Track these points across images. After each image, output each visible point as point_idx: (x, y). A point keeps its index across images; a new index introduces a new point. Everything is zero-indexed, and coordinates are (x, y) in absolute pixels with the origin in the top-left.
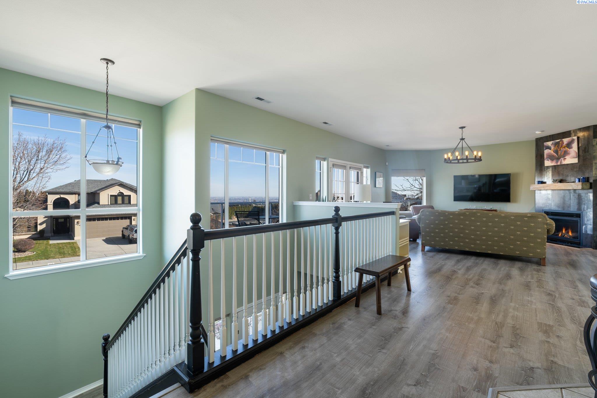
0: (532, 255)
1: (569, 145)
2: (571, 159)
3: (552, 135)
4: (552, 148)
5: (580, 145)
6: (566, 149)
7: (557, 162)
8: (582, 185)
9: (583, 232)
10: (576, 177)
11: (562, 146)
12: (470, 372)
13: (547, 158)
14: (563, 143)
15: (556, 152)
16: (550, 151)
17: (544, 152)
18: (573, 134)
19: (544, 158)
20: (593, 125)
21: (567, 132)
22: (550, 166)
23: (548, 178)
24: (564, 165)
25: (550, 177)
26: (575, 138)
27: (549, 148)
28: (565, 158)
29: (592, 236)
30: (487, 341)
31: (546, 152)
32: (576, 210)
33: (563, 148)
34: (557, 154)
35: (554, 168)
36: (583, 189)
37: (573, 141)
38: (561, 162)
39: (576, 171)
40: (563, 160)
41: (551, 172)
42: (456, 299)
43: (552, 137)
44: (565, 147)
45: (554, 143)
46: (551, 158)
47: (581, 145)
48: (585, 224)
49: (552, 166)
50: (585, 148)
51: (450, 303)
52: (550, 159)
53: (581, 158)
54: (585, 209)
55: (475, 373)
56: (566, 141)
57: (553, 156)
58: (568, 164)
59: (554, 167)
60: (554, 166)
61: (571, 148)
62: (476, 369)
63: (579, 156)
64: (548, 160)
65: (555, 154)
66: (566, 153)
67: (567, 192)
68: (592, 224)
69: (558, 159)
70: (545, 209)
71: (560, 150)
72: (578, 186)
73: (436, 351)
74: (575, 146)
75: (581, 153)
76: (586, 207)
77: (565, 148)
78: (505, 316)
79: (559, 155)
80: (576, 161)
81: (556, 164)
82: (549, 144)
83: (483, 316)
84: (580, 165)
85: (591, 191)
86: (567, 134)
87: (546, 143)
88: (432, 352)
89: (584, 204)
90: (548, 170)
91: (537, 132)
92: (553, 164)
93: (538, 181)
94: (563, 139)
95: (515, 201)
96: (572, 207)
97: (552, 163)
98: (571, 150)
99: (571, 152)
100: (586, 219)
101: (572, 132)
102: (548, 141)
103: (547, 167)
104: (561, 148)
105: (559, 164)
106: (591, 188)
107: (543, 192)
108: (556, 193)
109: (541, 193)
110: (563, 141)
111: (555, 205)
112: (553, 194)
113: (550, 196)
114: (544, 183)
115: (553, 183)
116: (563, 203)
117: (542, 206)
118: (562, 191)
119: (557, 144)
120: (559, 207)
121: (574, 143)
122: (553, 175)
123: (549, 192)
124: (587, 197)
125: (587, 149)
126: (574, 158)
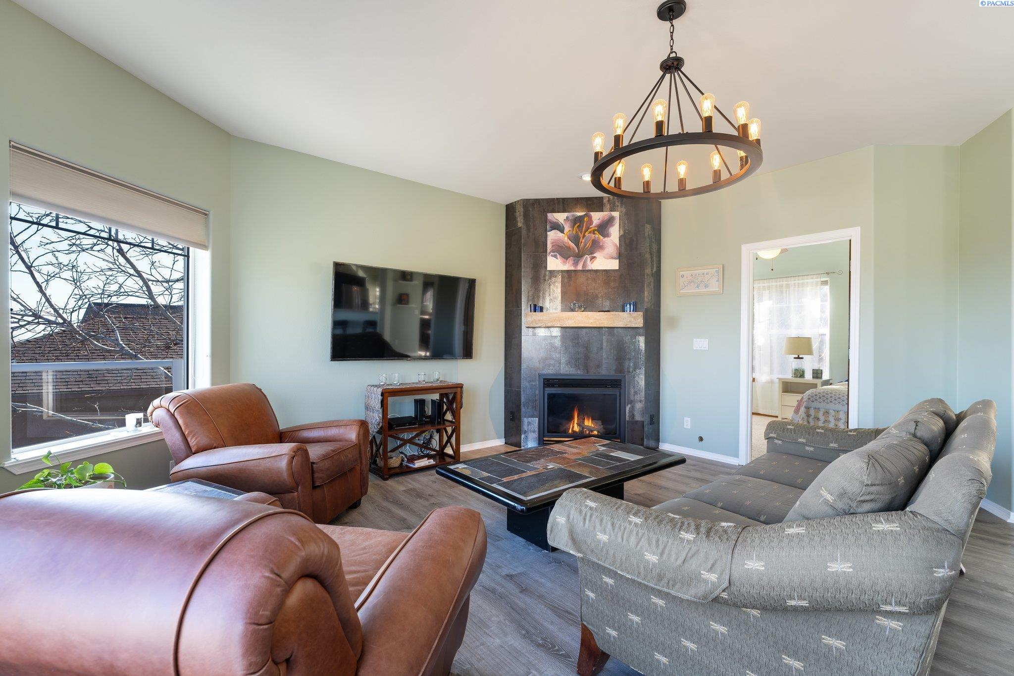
1: (603, 228)
2: (605, 261)
3: (578, 198)
4: (567, 229)
5: (624, 232)
6: (597, 235)
7: (576, 264)
9: (627, 418)
10: (613, 301)
11: (588, 228)
13: (553, 251)
14: (591, 222)
15: (576, 240)
16: (561, 235)
17: (546, 237)
18: (608, 206)
19: (547, 250)
22: (559, 271)
23: (553, 298)
24: (591, 270)
25: (555, 298)
26: (616, 214)
27: (558, 227)
28: (595, 257)
29: (643, 424)
31: (553, 236)
32: (614, 372)
33: (590, 232)
34: (577, 246)
35: (569, 276)
37: (610, 221)
38: (584, 265)
39: (615, 287)
40: (589, 259)
41: (559, 285)
43: (563, 203)
44: (594, 231)
45: (570, 218)
46: (563, 252)
47: (627, 232)
48: (631, 402)
49: (562, 271)
50: (632, 240)
52: (561, 255)
53: (625, 259)
54: (631, 370)
56: (597, 217)
57: (569, 248)
58: (596, 271)
59: (566, 275)
60: (568, 271)
61: (606, 235)
63: (620, 256)
64: (555, 256)
65: (572, 245)
66: (596, 246)
67: (595, 332)
68: (643, 399)
69: (578, 256)
70: (545, 372)
71: (584, 236)
74: (615, 232)
75: (625, 250)
76: (631, 365)
77: (594, 234)
79: (580, 249)
80: (614, 265)
81: (572, 268)
82: (560, 217)
84: (623, 275)
85: (642, 330)
86: (595, 203)
87: (553, 214)
89: (629, 359)
90: (553, 279)
92: (568, 266)
94: (592, 214)
96: (604, 366)
97: (564, 263)
98: (606, 239)
99: (606, 245)
100: (632, 391)
101: (605, 201)
102: (553, 211)
104: (585, 232)
105: (580, 267)
107: (542, 332)
108: (572, 334)
109: (534, 334)
110: (590, 218)
111: (569, 363)
112: (563, 338)
113: (557, 343)
114: (541, 309)
115: (563, 310)
116: (587, 357)
117: (537, 365)
118: (584, 330)
119: (577, 222)
120: (577, 367)
121: (612, 226)
122: (564, 293)
123: (556, 332)
124: (634, 344)
125: (635, 242)
126: (613, 258)
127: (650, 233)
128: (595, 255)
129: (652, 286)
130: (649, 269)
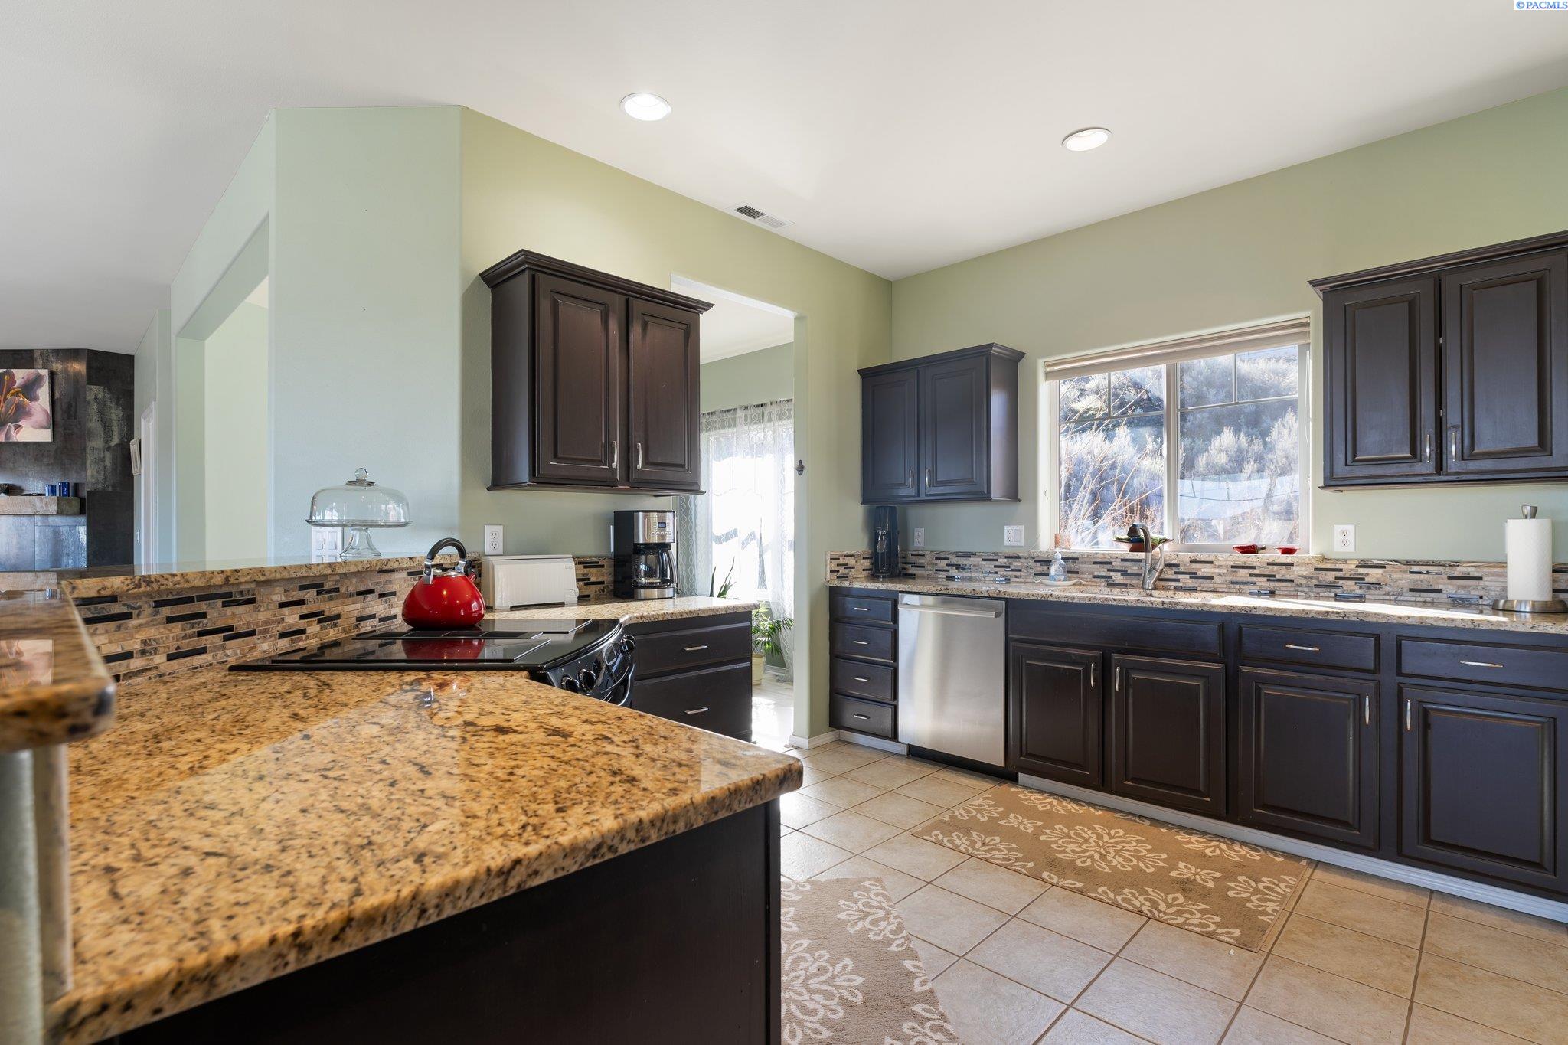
1: (29, 390)
2: (33, 430)
5: (57, 395)
6: (22, 398)
8: (58, 504)
10: (45, 482)
11: (9, 389)
14: (13, 381)
18: (40, 362)
20: (88, 350)
21: (25, 351)
24: (17, 443)
26: (45, 373)
28: (20, 426)
33: (13, 395)
36: (61, 513)
37: (38, 379)
38: (7, 436)
39: (48, 465)
40: (13, 429)
44: (17, 392)
47: (61, 394)
50: (69, 406)
53: (60, 430)
56: (20, 375)
58: (24, 444)
61: (34, 398)
63: (54, 426)
66: (20, 413)
67: (25, 521)
72: (49, 504)
74: (43, 393)
75: (59, 418)
76: (69, 561)
77: (18, 396)
80: (45, 436)
84: (57, 449)
85: (83, 519)
86: (24, 358)
89: (68, 555)
94: (14, 371)
96: (37, 559)
98: (33, 404)
99: (33, 411)
101: (37, 355)
104: (6, 394)
106: (82, 512)
110: (12, 376)
121: (40, 387)
124: (73, 535)
125: (73, 409)
126: (42, 427)
127: (100, 396)
128: (20, 423)
129: (108, 462)
130: (98, 443)
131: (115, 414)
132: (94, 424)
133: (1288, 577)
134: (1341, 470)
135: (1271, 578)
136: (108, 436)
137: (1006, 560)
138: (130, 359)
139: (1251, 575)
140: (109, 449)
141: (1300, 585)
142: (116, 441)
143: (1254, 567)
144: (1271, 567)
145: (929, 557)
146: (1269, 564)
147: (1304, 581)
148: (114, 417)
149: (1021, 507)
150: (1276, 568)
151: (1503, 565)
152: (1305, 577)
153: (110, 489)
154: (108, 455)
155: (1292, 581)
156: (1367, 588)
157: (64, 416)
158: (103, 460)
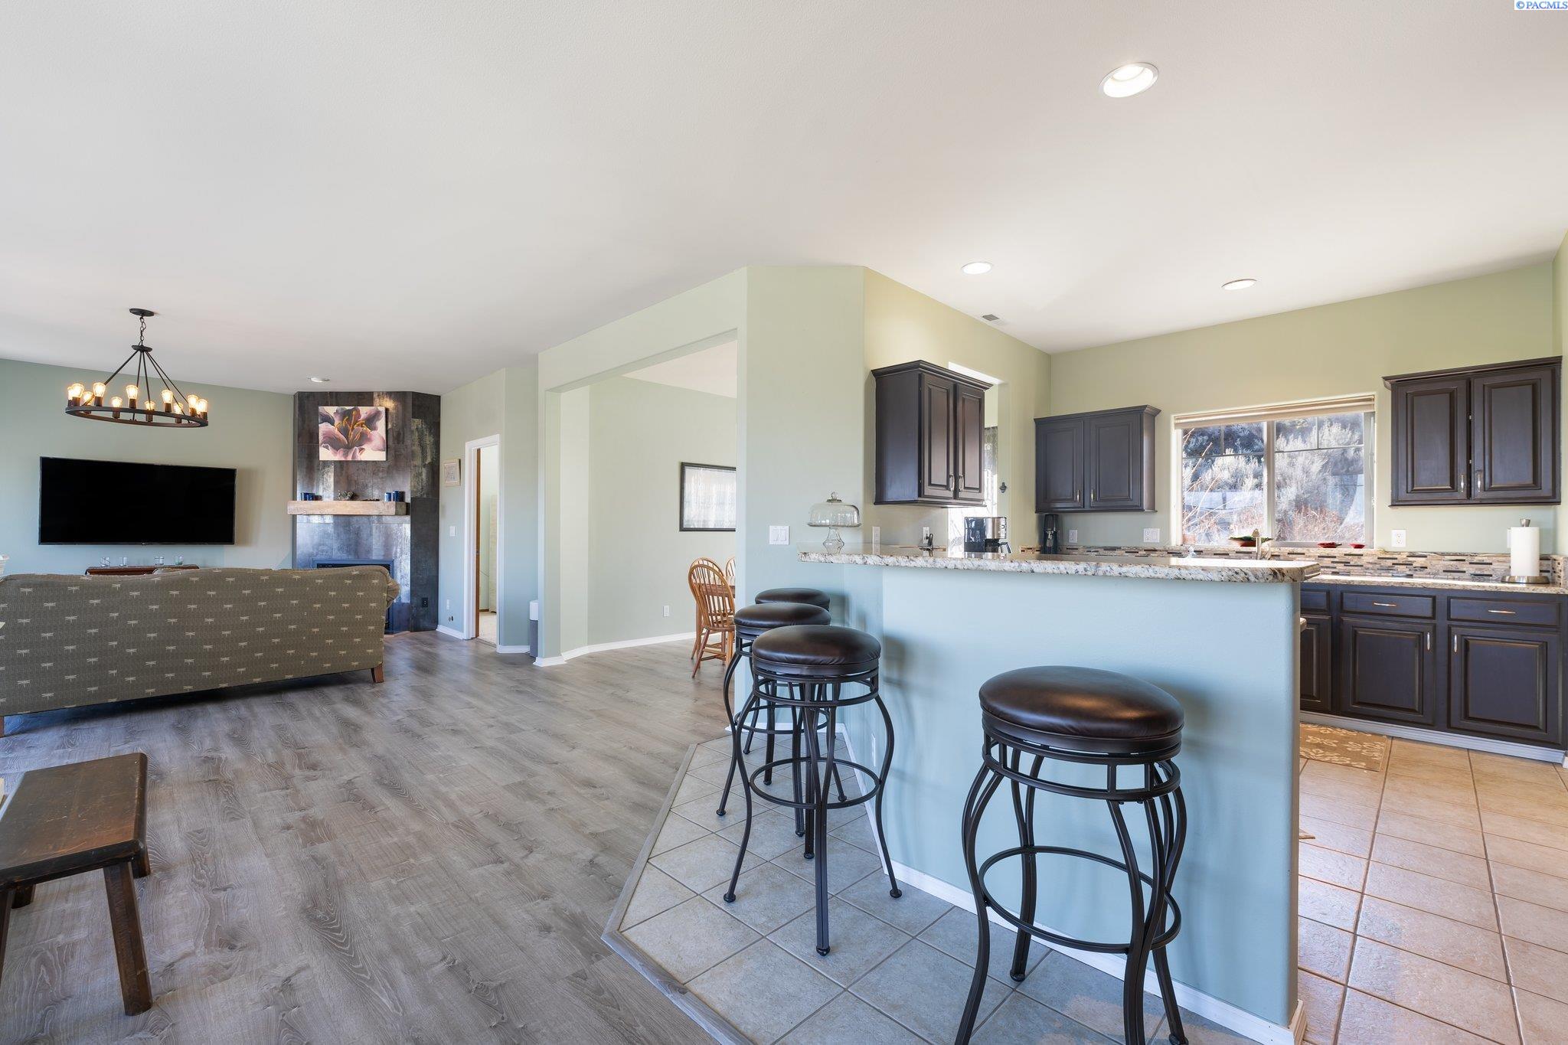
0: (356, 663)
1: (370, 421)
2: (373, 452)
3: (337, 393)
4: (337, 422)
5: (390, 426)
6: (365, 428)
7: (346, 455)
8: (396, 507)
10: (382, 490)
12: (546, 940)
13: (324, 442)
14: (359, 416)
15: (345, 431)
16: (331, 427)
17: (318, 428)
18: (377, 401)
19: (318, 439)
20: (413, 392)
21: (367, 393)
22: (331, 462)
23: (327, 486)
24: (361, 461)
25: (329, 487)
26: (382, 410)
27: (328, 419)
28: (363, 449)
29: (410, 606)
30: (490, 867)
31: (324, 428)
32: (381, 558)
33: (358, 425)
34: (347, 438)
35: (340, 466)
36: (396, 514)
37: (377, 414)
38: (354, 456)
39: (384, 477)
40: (358, 451)
41: (332, 475)
42: (312, 824)
43: (336, 397)
44: (362, 424)
45: (340, 411)
46: (334, 443)
47: (393, 426)
49: (335, 462)
50: (399, 434)
51: (310, 841)
52: (332, 446)
53: (392, 452)
54: (397, 553)
55: (553, 934)
56: (364, 411)
57: (338, 440)
58: (366, 462)
59: (338, 465)
60: (340, 461)
61: (374, 428)
62: (546, 929)
63: (387, 448)
64: (327, 447)
65: (342, 437)
66: (364, 439)
67: (365, 519)
68: (409, 583)
69: (348, 448)
70: (318, 557)
71: (353, 429)
72: (387, 507)
73: (444, 958)
74: (381, 424)
75: (391, 443)
76: (398, 550)
77: (362, 427)
78: (450, 805)
79: (349, 441)
80: (381, 456)
81: (343, 459)
82: (331, 410)
83: (416, 826)
84: (389, 466)
85: (408, 518)
86: (365, 398)
87: (324, 406)
88: (441, 967)
89: (396, 545)
90: (326, 469)
91: (314, 380)
92: (338, 457)
93: (306, 494)
94: (360, 408)
95: (245, 542)
96: (373, 552)
97: (335, 454)
98: (373, 432)
99: (373, 438)
100: (398, 573)
101: (375, 395)
102: (327, 405)
103: (324, 462)
104: (354, 425)
105: (350, 458)
106: (407, 513)
107: (316, 520)
108: (344, 521)
109: (309, 522)
110: (358, 412)
111: (340, 549)
112: (336, 524)
113: (330, 529)
114: (316, 498)
115: (336, 499)
116: (357, 543)
117: (311, 550)
118: (355, 518)
119: (346, 415)
120: (348, 552)
121: (379, 420)
122: (336, 483)
123: (329, 520)
124: (401, 531)
125: (402, 436)
126: (379, 450)
127: (420, 426)
128: (363, 447)
129: (424, 476)
130: (418, 462)
131: (429, 440)
132: (417, 449)
133: (1359, 563)
134: (1403, 495)
135: (1346, 564)
136: (424, 458)
137: (1145, 552)
138: (438, 398)
139: (1333, 562)
140: (424, 466)
141: (1368, 569)
142: (429, 460)
143: (1335, 557)
144: (1347, 557)
145: (1081, 550)
146: (1345, 555)
147: (1370, 566)
148: (428, 442)
149: (1157, 516)
150: (1350, 557)
151: (1508, 555)
152: (1371, 563)
153: (425, 496)
154: (424, 471)
155: (1362, 566)
156: (1413, 571)
157: (394, 442)
158: (421, 474)
